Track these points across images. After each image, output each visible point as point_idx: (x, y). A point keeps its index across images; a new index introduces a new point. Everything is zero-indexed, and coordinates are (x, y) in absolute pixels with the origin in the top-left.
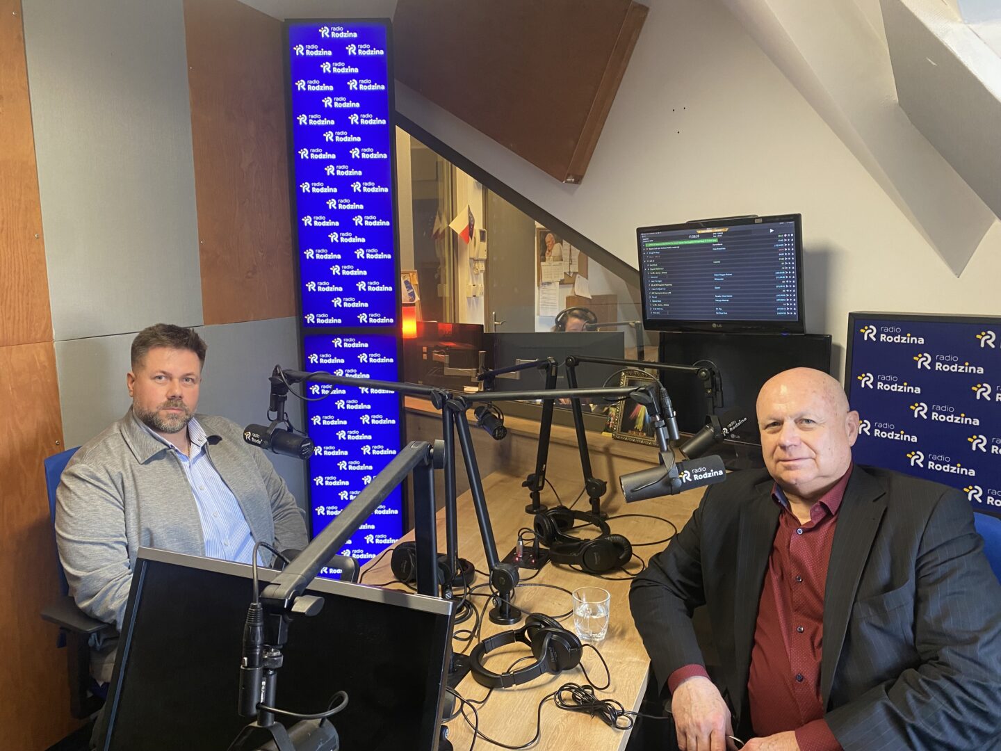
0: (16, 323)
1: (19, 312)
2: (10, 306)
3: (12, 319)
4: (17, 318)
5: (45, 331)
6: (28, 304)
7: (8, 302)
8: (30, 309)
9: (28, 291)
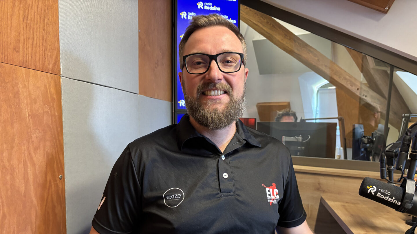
0: (34, 45)
1: (37, 35)
2: (31, 26)
3: (31, 39)
4: (35, 42)
5: (55, 64)
6: (44, 30)
7: (29, 21)
8: (45, 36)
9: (45, 17)
